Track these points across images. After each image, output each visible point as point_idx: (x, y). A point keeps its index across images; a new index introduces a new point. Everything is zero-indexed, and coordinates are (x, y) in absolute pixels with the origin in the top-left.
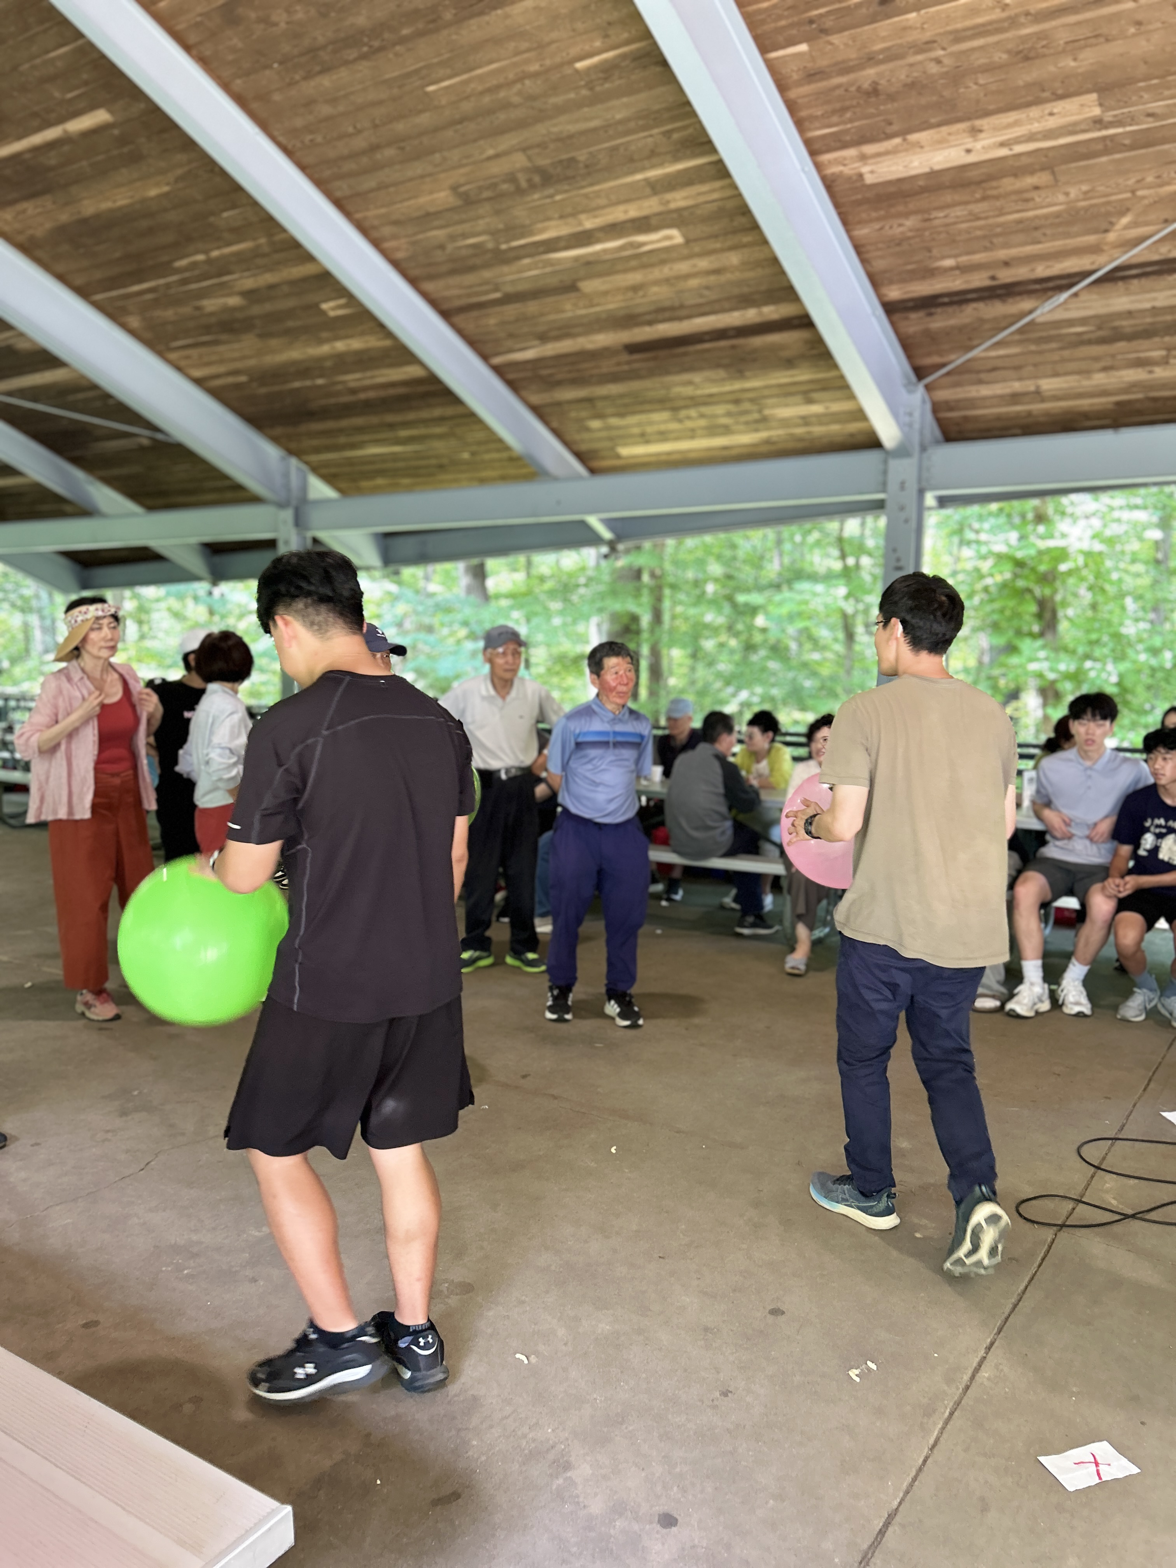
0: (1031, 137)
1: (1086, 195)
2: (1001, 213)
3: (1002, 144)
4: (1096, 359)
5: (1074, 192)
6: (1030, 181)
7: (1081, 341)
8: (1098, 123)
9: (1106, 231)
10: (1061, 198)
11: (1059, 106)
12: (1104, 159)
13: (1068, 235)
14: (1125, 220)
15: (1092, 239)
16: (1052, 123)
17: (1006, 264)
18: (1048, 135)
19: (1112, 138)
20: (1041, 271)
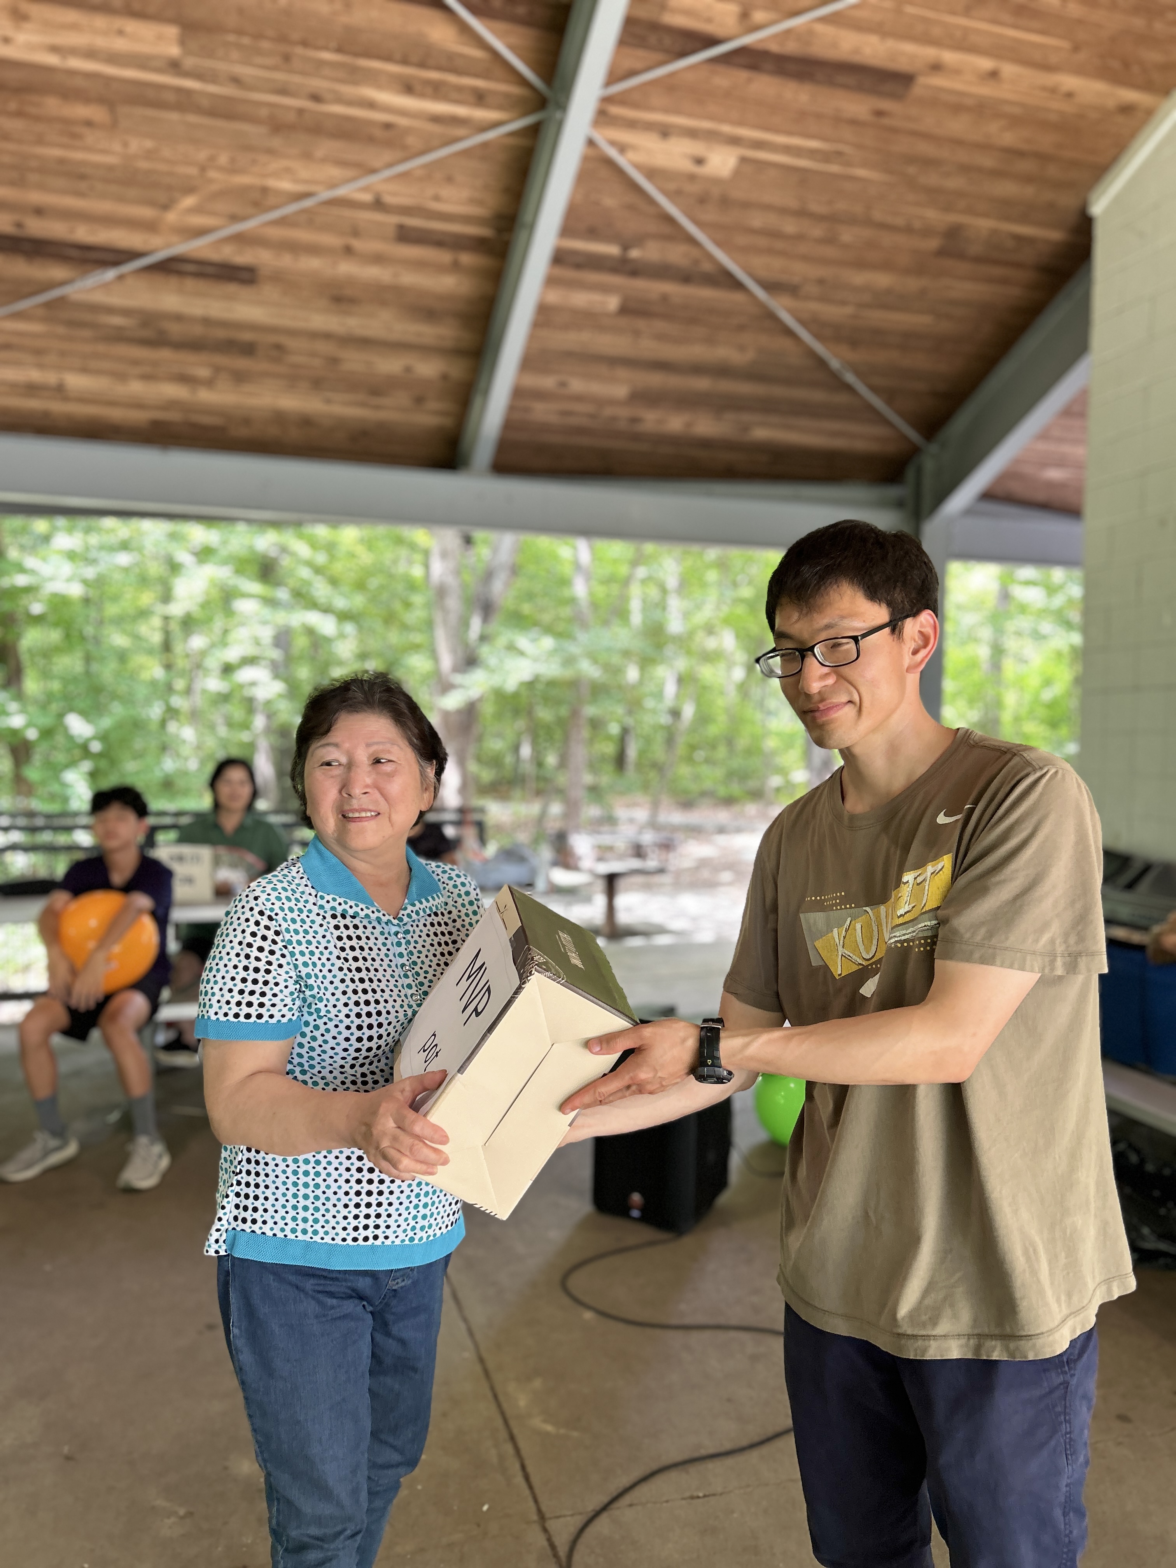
0: (91, 54)
1: (149, 155)
2: (40, 141)
3: (54, 49)
4: (135, 362)
5: (136, 145)
6: (82, 111)
7: (118, 336)
8: (174, 66)
9: (166, 207)
10: (117, 147)
11: (131, 26)
12: (174, 116)
13: (121, 199)
14: (189, 201)
15: (146, 212)
16: (120, 45)
17: (39, 211)
18: (113, 58)
19: (188, 92)
20: (83, 234)
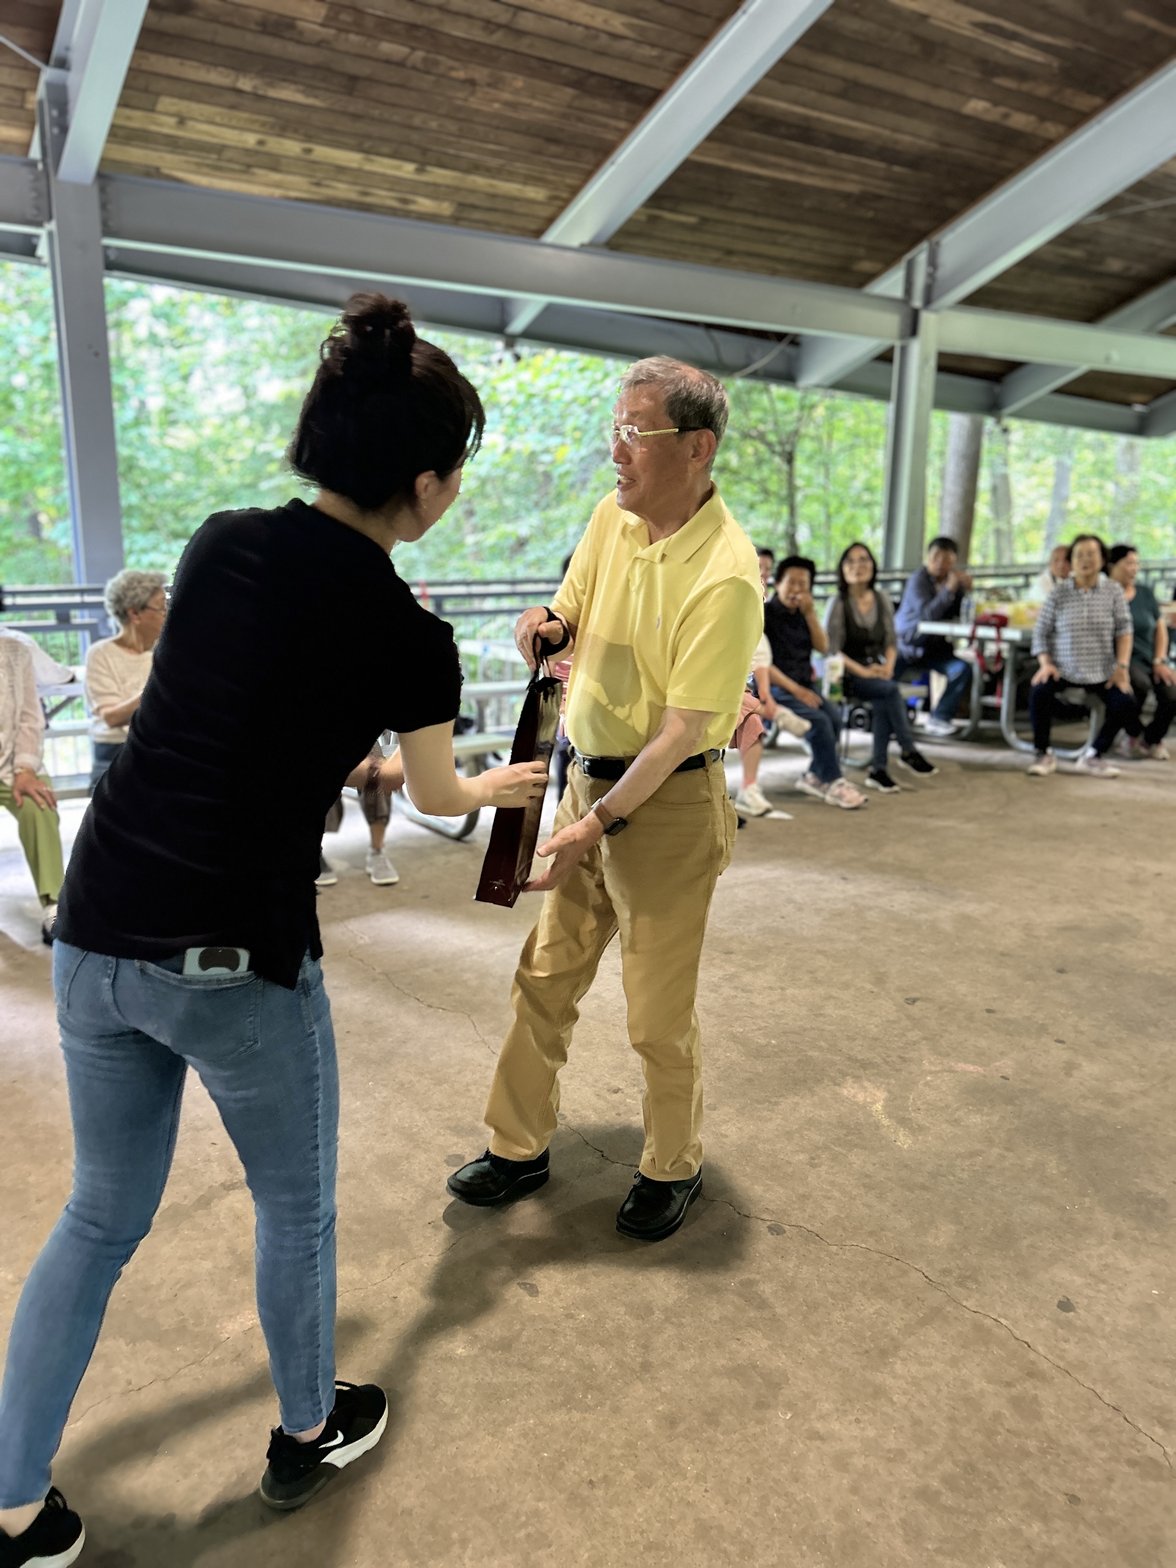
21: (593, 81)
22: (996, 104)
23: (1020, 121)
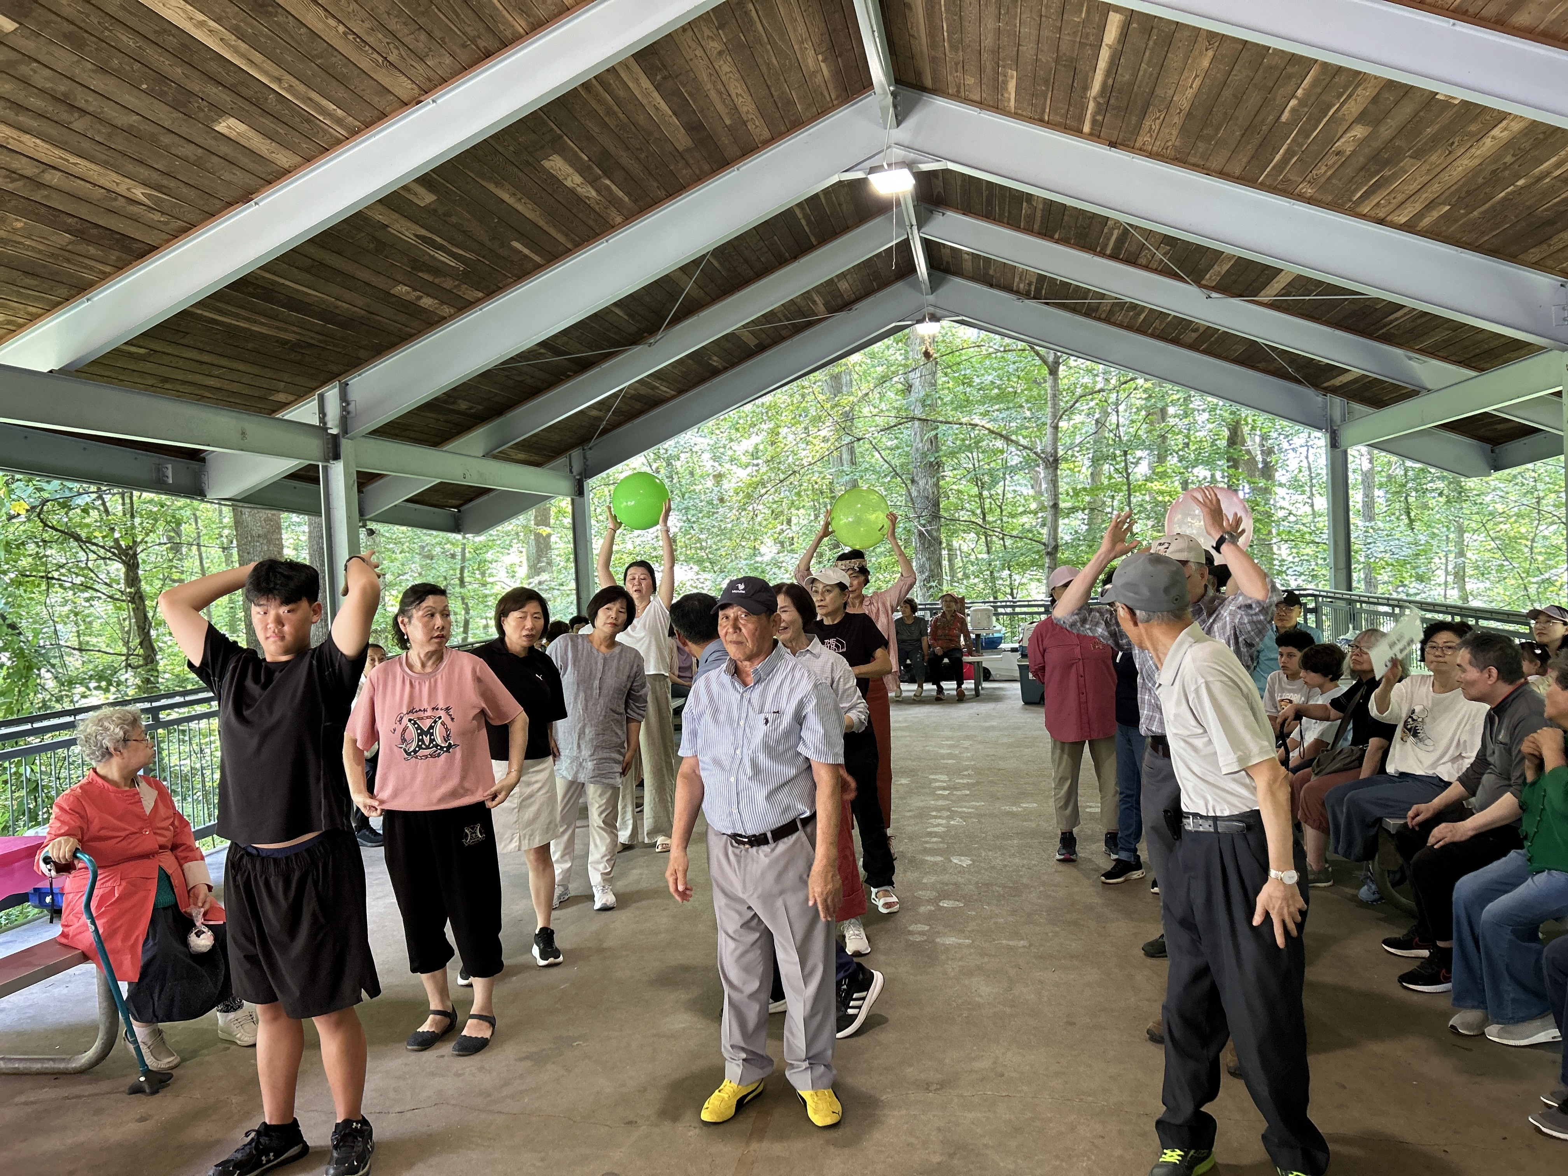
21: (94, 231)
22: (415, 290)
23: (427, 302)
